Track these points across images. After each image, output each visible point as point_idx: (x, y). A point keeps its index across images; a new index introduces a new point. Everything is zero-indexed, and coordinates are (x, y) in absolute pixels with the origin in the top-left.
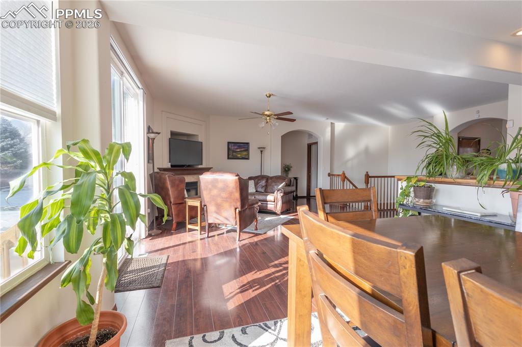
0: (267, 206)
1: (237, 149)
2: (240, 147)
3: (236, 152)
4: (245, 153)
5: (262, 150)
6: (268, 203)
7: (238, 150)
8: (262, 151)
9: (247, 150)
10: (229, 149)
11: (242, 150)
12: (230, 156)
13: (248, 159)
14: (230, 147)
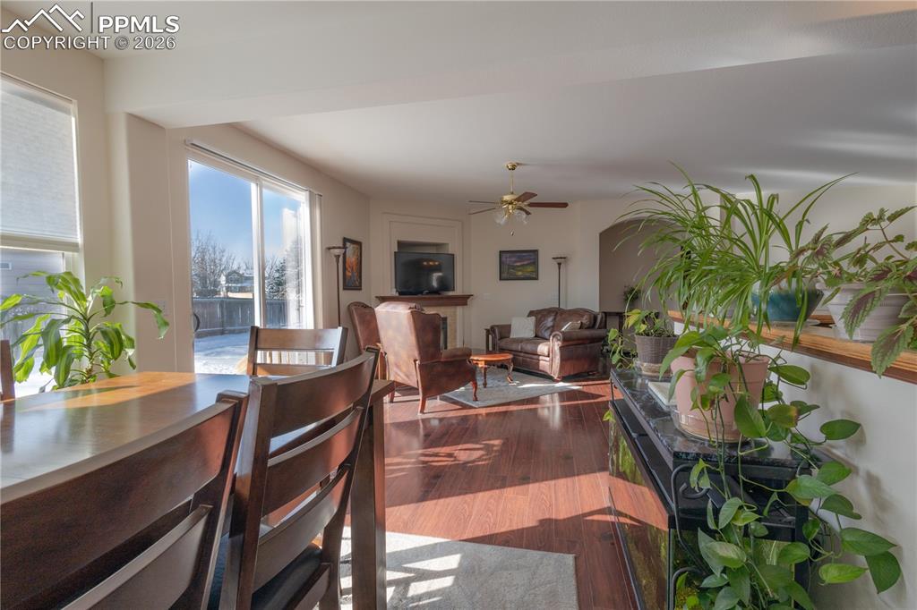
0: (538, 364)
1: (516, 262)
2: (521, 259)
3: (514, 268)
4: (530, 269)
5: (561, 261)
6: (541, 358)
7: (518, 264)
8: (559, 264)
9: (535, 263)
10: (501, 263)
11: (525, 263)
12: (504, 275)
13: (536, 279)
14: (504, 259)
